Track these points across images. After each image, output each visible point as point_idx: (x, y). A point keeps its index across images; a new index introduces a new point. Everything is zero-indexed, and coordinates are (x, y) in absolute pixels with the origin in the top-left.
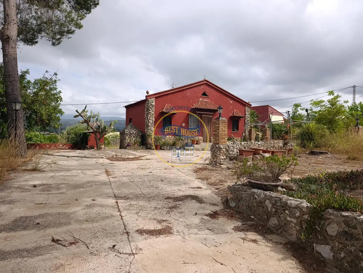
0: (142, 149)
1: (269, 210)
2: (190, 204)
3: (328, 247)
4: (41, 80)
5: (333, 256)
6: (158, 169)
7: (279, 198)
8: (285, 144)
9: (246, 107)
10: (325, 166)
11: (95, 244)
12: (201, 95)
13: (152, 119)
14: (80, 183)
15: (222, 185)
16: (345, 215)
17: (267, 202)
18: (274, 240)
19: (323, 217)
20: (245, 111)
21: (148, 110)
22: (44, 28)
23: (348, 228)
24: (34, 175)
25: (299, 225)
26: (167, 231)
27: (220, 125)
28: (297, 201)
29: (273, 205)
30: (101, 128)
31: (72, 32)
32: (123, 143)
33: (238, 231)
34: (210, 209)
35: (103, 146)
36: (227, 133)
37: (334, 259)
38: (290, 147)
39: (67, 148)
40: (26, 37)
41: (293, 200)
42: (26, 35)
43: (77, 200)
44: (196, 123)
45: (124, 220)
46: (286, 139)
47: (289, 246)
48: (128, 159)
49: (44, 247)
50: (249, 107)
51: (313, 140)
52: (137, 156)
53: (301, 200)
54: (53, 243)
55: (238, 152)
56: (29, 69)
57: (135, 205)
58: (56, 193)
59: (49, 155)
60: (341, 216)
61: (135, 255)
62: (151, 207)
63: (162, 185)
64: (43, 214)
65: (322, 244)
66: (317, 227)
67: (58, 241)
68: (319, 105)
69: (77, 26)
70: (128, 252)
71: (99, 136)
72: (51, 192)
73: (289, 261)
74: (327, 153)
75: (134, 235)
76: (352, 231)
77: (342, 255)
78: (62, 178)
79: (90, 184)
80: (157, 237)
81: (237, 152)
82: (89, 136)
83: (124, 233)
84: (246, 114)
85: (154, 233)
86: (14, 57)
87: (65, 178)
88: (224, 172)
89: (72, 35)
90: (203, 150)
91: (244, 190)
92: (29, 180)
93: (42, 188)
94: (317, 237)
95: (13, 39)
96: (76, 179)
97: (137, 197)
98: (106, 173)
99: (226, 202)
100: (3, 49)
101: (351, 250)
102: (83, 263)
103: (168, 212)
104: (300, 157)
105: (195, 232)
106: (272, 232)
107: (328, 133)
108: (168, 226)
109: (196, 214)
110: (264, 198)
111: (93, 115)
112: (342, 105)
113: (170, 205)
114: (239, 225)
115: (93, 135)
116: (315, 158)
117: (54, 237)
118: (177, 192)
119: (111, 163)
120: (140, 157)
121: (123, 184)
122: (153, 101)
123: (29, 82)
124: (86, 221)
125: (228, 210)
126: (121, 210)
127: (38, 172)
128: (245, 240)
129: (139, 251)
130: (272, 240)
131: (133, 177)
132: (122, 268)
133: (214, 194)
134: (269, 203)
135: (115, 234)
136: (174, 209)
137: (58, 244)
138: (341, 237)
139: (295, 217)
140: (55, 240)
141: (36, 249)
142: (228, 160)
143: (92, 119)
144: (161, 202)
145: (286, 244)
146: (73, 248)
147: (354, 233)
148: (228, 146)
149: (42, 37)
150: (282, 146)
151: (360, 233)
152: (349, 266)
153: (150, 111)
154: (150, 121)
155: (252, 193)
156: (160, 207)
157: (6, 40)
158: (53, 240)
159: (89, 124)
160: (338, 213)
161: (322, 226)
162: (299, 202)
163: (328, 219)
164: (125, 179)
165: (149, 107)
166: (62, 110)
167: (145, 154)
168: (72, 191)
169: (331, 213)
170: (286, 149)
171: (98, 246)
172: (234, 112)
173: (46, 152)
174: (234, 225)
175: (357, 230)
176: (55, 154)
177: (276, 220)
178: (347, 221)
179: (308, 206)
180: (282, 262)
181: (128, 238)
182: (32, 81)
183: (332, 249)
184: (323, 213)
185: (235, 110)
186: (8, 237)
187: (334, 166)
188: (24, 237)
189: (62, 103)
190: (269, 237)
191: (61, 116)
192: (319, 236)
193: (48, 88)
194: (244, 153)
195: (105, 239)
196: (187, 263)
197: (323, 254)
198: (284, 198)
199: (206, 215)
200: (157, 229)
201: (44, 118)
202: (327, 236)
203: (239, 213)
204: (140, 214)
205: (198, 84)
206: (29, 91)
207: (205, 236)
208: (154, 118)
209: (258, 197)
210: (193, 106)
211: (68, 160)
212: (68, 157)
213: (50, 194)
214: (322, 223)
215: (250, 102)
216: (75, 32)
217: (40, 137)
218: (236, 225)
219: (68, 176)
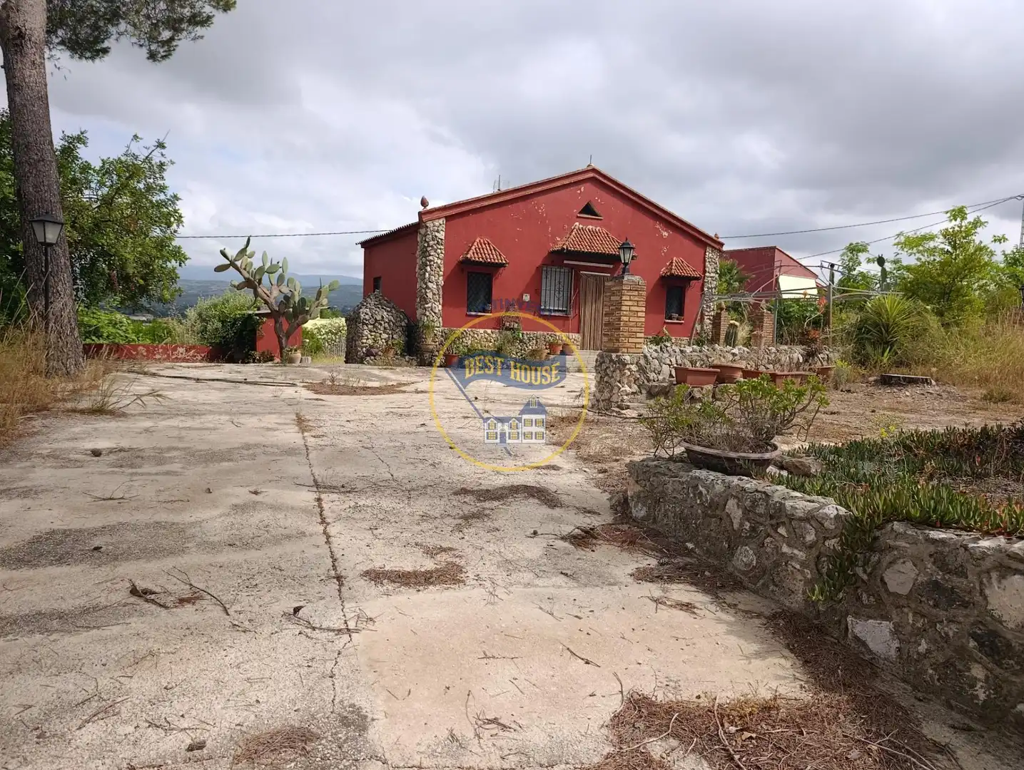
0: (409, 364)
1: (736, 526)
2: (523, 509)
3: (886, 626)
4: (121, 162)
5: (899, 649)
6: (446, 416)
7: (765, 493)
8: (810, 355)
9: (709, 249)
10: (919, 416)
11: (245, 602)
12: (580, 213)
13: (435, 279)
14: (223, 447)
15: (617, 460)
16: (935, 537)
17: (732, 503)
18: (740, 606)
19: (876, 544)
20: (705, 261)
21: (425, 253)
22: (124, 9)
23: (944, 575)
24: (97, 426)
25: (813, 565)
26: (449, 576)
27: (624, 298)
28: (813, 502)
29: (746, 512)
30: (292, 301)
31: (206, 21)
32: (356, 346)
33: (646, 581)
34: (573, 522)
35: (299, 354)
36: (643, 320)
37: (900, 657)
38: (825, 363)
39: (199, 358)
40: (76, 35)
41: (801, 498)
42: (75, 28)
43: (209, 491)
44: (561, 295)
45: (334, 546)
46: (814, 340)
47: (782, 623)
48: (366, 390)
49: (106, 607)
50: (716, 249)
51: (892, 345)
52: (391, 384)
53: (823, 500)
54: (133, 599)
55: (674, 373)
56: (85, 132)
57: (368, 506)
58: (154, 472)
59: (145, 373)
60: (926, 540)
61: (353, 635)
62: (411, 515)
63: (450, 459)
64: (112, 524)
65: (871, 618)
66: (859, 571)
67: (146, 593)
68: (921, 248)
69: (218, 4)
70: (336, 626)
71: (286, 326)
72: (139, 470)
73: (776, 661)
74: (928, 384)
75: (358, 583)
76: (952, 582)
77: (923, 647)
78: (176, 433)
79: (251, 452)
80: (419, 591)
81: (671, 376)
82: (259, 324)
83: (329, 577)
84: (707, 269)
85: (413, 580)
86: (39, 92)
87: (184, 433)
88: (627, 428)
89: (204, 29)
90: (579, 371)
91: (670, 473)
92: (82, 438)
93: (115, 457)
94: (859, 598)
95: (33, 39)
96: (213, 437)
97: (376, 487)
98: (297, 425)
99: (622, 507)
100: (8, 67)
101: (947, 634)
102: (211, 650)
103: (459, 528)
104: (849, 391)
105: (526, 580)
106: (738, 586)
107: (936, 326)
108: (454, 564)
109: (535, 533)
110: (724, 495)
111: (268, 265)
112: (982, 245)
113: (467, 509)
114: (651, 566)
115: (271, 323)
116: (890, 396)
117: (136, 584)
118: (490, 478)
119: (317, 399)
120: (400, 385)
121: (343, 454)
122: (439, 229)
123: (86, 168)
124: (230, 545)
125: (625, 527)
126: (328, 520)
127: (108, 417)
128: (660, 603)
129: (365, 623)
130: (735, 605)
131: (373, 436)
132: (314, 665)
133: (593, 484)
134: (736, 506)
135: (302, 581)
136: (474, 520)
137: (147, 601)
138: (923, 599)
139: (804, 544)
140: (138, 592)
141: (85, 611)
142: (642, 397)
143: (265, 278)
144: (442, 503)
145: (774, 617)
146: (188, 614)
147: (958, 588)
148: (645, 357)
149: (120, 34)
150: (801, 360)
151: (974, 588)
152: (937, 677)
153: (431, 258)
154: (430, 285)
155: (691, 479)
156: (438, 515)
157: (15, 42)
158: (134, 591)
159: (259, 290)
160: (919, 532)
161: (874, 568)
162: (817, 505)
163: (891, 548)
164: (349, 442)
165: (429, 246)
166: (183, 251)
167: (414, 379)
168: (199, 469)
169: (900, 534)
170: (810, 369)
171: (256, 609)
172: (672, 263)
173: (136, 368)
174: (636, 566)
175: (967, 578)
176: (161, 373)
177: (751, 552)
178: (940, 555)
179: (841, 513)
180: (757, 663)
181: (340, 591)
182: (97, 164)
183: (896, 632)
184: (878, 534)
185: (675, 258)
186: (11, 580)
187: (943, 418)
188: (56, 581)
189: (181, 230)
190: (729, 598)
191: (178, 267)
192: (865, 596)
193: (141, 186)
194: (689, 378)
195: (276, 592)
196: (494, 657)
197: (871, 645)
198: (776, 494)
199: (563, 538)
200: (423, 570)
201: (131, 271)
202: (884, 596)
203: (655, 535)
204: (380, 531)
205: (573, 180)
206: (86, 192)
207: (552, 590)
208: (441, 278)
209: (708, 492)
210: (555, 243)
211: (197, 389)
212: (198, 380)
213: (136, 474)
214: (875, 558)
215: (719, 236)
216: (214, 20)
217: (123, 328)
218: (641, 566)
219: (190, 428)
